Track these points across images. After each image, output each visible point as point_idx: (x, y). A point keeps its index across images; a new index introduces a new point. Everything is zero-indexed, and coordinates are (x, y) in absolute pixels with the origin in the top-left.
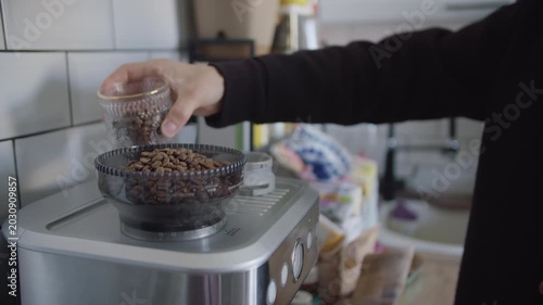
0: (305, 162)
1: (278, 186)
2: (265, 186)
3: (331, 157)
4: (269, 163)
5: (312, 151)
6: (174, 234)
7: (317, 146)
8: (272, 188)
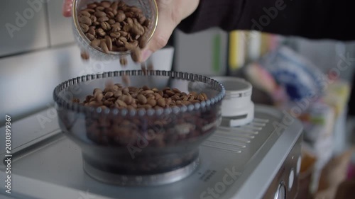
0: (278, 83)
1: (257, 115)
2: (244, 116)
3: (304, 79)
4: (249, 91)
5: (286, 73)
6: (139, 179)
7: (292, 68)
8: (250, 117)
